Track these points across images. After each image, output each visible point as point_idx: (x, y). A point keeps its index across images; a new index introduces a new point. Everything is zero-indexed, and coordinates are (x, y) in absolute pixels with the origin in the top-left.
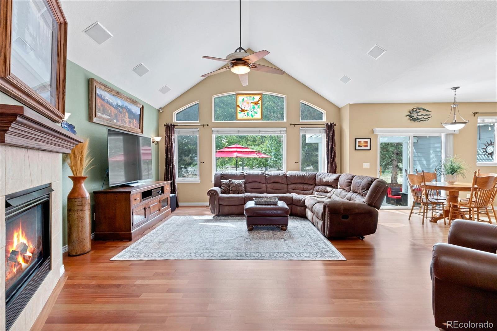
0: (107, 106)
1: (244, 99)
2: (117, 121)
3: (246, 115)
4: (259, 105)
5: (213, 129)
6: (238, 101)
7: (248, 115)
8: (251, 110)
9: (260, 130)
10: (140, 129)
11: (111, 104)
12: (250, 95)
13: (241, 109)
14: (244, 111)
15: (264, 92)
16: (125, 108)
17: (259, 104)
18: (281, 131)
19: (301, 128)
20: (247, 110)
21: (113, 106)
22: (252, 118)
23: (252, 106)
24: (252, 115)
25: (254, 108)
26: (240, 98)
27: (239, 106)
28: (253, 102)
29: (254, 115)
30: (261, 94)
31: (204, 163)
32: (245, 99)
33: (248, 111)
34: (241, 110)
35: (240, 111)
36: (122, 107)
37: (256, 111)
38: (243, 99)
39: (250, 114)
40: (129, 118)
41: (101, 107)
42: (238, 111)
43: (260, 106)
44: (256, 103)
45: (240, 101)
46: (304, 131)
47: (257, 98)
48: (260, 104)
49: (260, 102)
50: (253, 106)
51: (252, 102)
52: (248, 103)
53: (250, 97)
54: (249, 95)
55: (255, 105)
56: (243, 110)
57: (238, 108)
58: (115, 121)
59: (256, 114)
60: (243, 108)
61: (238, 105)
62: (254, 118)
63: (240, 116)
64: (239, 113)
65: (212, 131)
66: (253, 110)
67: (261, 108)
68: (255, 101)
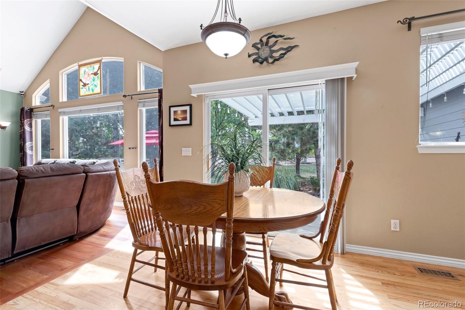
1: (85, 70)
3: (88, 90)
4: (98, 75)
5: (60, 110)
6: (80, 74)
8: (91, 82)
12: (91, 65)
14: (86, 86)
15: (103, 58)
17: (98, 74)
19: (139, 101)
20: (88, 84)
22: (92, 93)
23: (92, 78)
24: (93, 90)
25: (94, 80)
26: (82, 70)
27: (81, 80)
28: (93, 72)
29: (94, 89)
30: (99, 61)
31: (53, 149)
32: (87, 70)
33: (89, 85)
34: (83, 84)
35: (83, 86)
37: (95, 83)
39: (91, 88)
43: (99, 77)
44: (96, 74)
45: (82, 74)
46: (143, 104)
48: (99, 74)
49: (99, 72)
50: (93, 77)
51: (92, 74)
52: (89, 75)
53: (91, 67)
54: (89, 65)
55: (95, 76)
56: (85, 85)
57: (81, 82)
59: (95, 88)
60: (84, 82)
61: (80, 79)
62: (94, 93)
63: (83, 92)
64: (82, 88)
65: (60, 112)
66: (93, 82)
67: (100, 80)
68: (95, 70)
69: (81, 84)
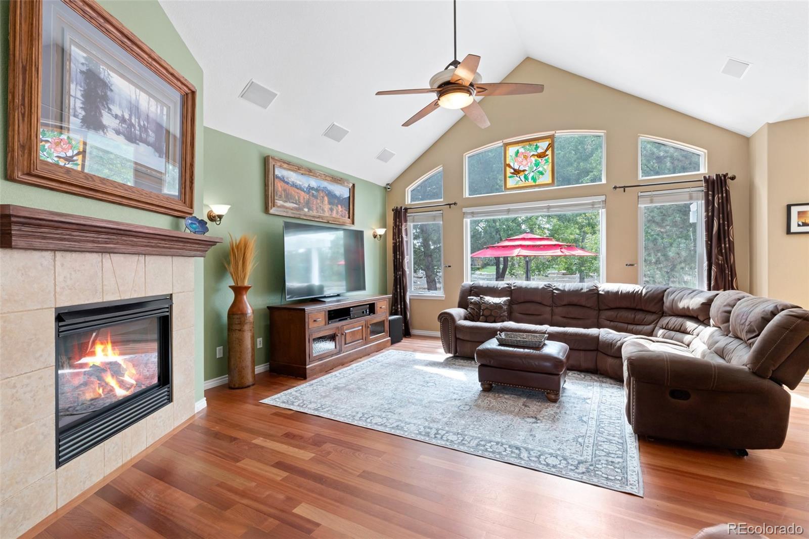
0: (293, 191)
1: (518, 150)
2: (309, 209)
3: (523, 180)
4: (546, 157)
5: (464, 210)
6: (507, 156)
7: (526, 178)
8: (531, 168)
9: (550, 205)
10: (349, 218)
11: (298, 187)
12: (530, 143)
13: (514, 169)
14: (519, 173)
15: (557, 132)
16: (323, 191)
17: (547, 155)
18: (593, 204)
19: (640, 194)
20: (524, 171)
21: (303, 190)
22: (534, 184)
23: (534, 162)
24: (534, 179)
25: (537, 164)
26: (511, 151)
27: (509, 166)
28: (536, 153)
29: (537, 178)
30: (552, 137)
31: (450, 266)
32: (522, 150)
33: (526, 173)
34: (512, 171)
35: (512, 173)
36: (317, 190)
37: (541, 169)
38: (516, 150)
39: (530, 177)
40: (330, 203)
41: (283, 192)
42: (508, 174)
43: (550, 160)
44: (542, 156)
45: (511, 156)
46: (649, 199)
47: (543, 145)
48: (550, 156)
49: (549, 152)
50: (536, 161)
51: (533, 155)
52: (526, 157)
53: (530, 145)
54: (528, 143)
55: (540, 159)
56: (517, 172)
57: (508, 169)
58: (306, 210)
59: (541, 176)
60: (516, 167)
61: (507, 163)
62: (537, 183)
63: (511, 183)
64: (510, 177)
65: (464, 213)
66: (535, 168)
67: (550, 165)
68: (540, 151)
69: (509, 170)
